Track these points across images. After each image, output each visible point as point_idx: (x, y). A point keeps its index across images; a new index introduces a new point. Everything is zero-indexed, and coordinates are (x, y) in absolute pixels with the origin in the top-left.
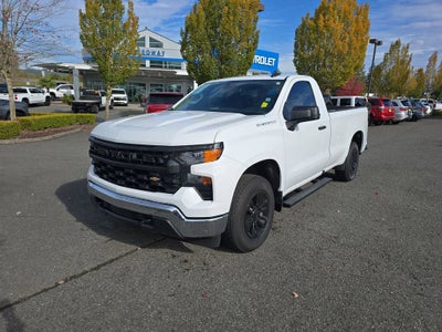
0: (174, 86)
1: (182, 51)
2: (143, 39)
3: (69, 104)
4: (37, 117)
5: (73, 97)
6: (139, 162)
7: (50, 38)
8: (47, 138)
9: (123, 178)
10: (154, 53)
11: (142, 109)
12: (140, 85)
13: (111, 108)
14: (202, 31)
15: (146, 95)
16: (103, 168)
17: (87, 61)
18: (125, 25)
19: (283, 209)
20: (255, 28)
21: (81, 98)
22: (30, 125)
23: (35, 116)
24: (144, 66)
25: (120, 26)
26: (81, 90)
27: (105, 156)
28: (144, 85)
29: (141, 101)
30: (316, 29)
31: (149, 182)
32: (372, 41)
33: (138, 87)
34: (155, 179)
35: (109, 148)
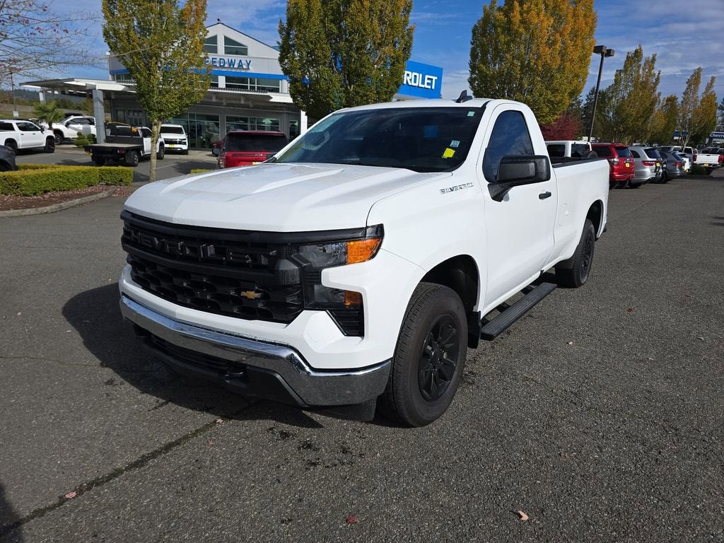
0: (267, 121)
1: (281, 60)
2: (214, 39)
3: (87, 149)
4: (30, 172)
5: (93, 138)
6: (220, 263)
7: (49, 33)
8: (48, 208)
9: (189, 292)
10: (231, 64)
11: (214, 159)
12: (210, 118)
13: (159, 157)
14: (315, 25)
15: (220, 135)
16: (149, 272)
17: (117, 76)
18: (182, 13)
19: (481, 342)
20: (406, 23)
21: (108, 140)
22: (17, 185)
23: (26, 171)
24: (216, 85)
25: (175, 15)
26: (107, 126)
27: (153, 250)
28: (215, 118)
29: (211, 147)
30: (508, 28)
31: (239, 301)
32: (598, 49)
33: (206, 122)
34: (252, 295)
35: (160, 235)
